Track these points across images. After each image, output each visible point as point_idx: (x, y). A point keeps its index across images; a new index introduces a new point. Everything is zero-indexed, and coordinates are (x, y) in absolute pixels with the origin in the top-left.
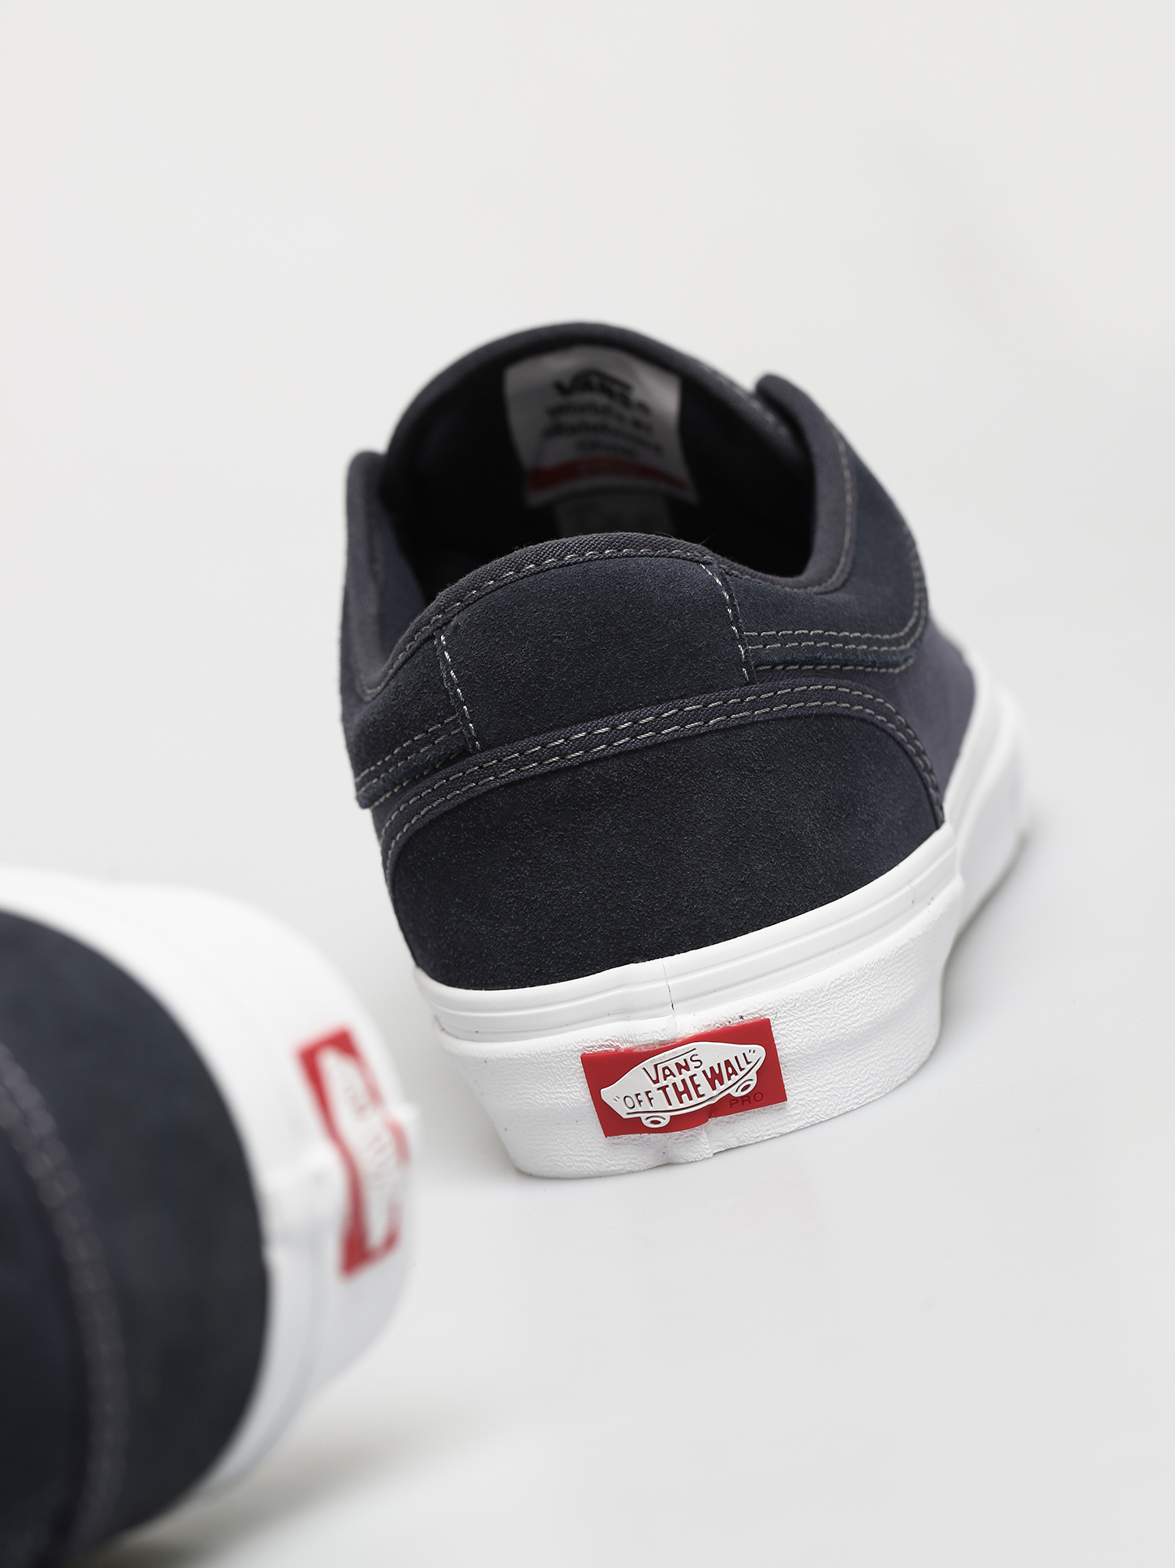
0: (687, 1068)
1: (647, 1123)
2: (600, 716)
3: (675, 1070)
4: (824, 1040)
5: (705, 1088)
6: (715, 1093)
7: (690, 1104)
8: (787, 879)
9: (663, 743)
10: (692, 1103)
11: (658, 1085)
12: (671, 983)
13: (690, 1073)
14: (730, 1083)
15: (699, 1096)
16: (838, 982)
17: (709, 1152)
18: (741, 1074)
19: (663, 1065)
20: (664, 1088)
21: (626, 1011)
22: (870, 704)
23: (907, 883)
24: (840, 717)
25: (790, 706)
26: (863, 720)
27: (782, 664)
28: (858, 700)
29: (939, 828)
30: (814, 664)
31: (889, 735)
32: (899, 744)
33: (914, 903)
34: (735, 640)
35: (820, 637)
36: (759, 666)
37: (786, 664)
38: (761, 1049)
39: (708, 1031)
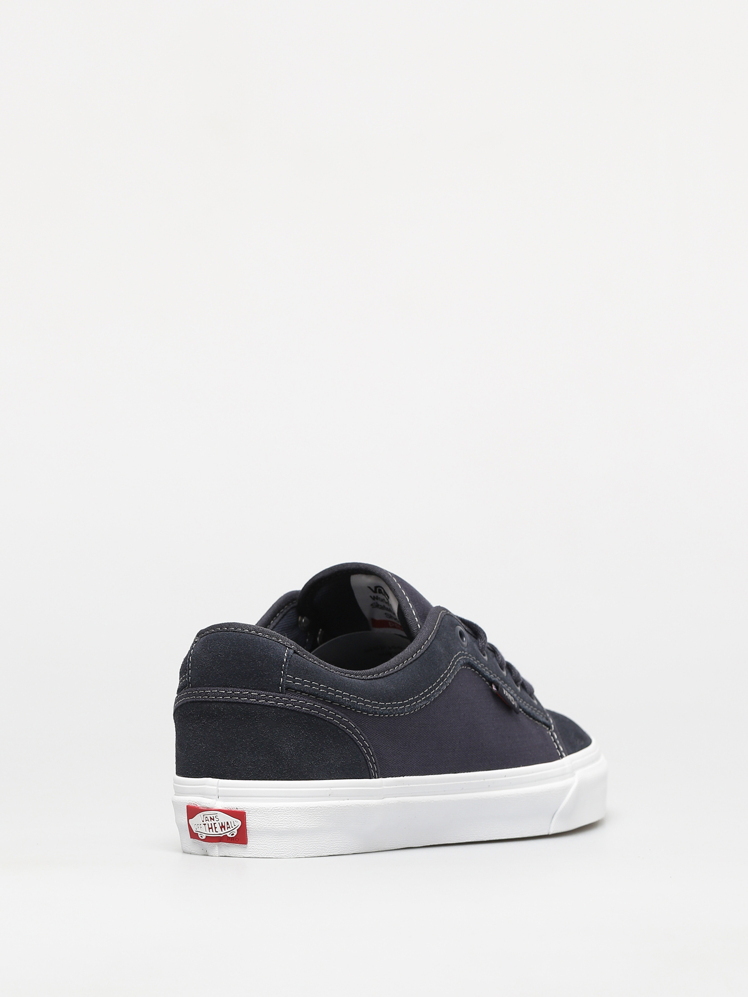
0: (213, 820)
1: (199, 836)
2: (224, 687)
3: (209, 819)
4: (265, 828)
5: (218, 829)
6: (222, 833)
7: (212, 833)
8: (272, 767)
9: (239, 703)
10: (213, 833)
11: (204, 823)
12: (219, 789)
13: (214, 822)
14: (228, 831)
15: (216, 832)
16: (276, 809)
17: (217, 854)
18: (232, 829)
19: (206, 816)
20: (205, 824)
21: (203, 794)
22: (338, 719)
23: (329, 787)
24: (318, 718)
25: (294, 706)
26: (331, 723)
27: (300, 692)
28: (331, 716)
29: (370, 778)
30: (316, 696)
31: (347, 734)
32: (352, 739)
33: (330, 796)
34: (281, 676)
35: (323, 688)
36: (288, 689)
37: (302, 692)
38: (240, 822)
39: (224, 809)
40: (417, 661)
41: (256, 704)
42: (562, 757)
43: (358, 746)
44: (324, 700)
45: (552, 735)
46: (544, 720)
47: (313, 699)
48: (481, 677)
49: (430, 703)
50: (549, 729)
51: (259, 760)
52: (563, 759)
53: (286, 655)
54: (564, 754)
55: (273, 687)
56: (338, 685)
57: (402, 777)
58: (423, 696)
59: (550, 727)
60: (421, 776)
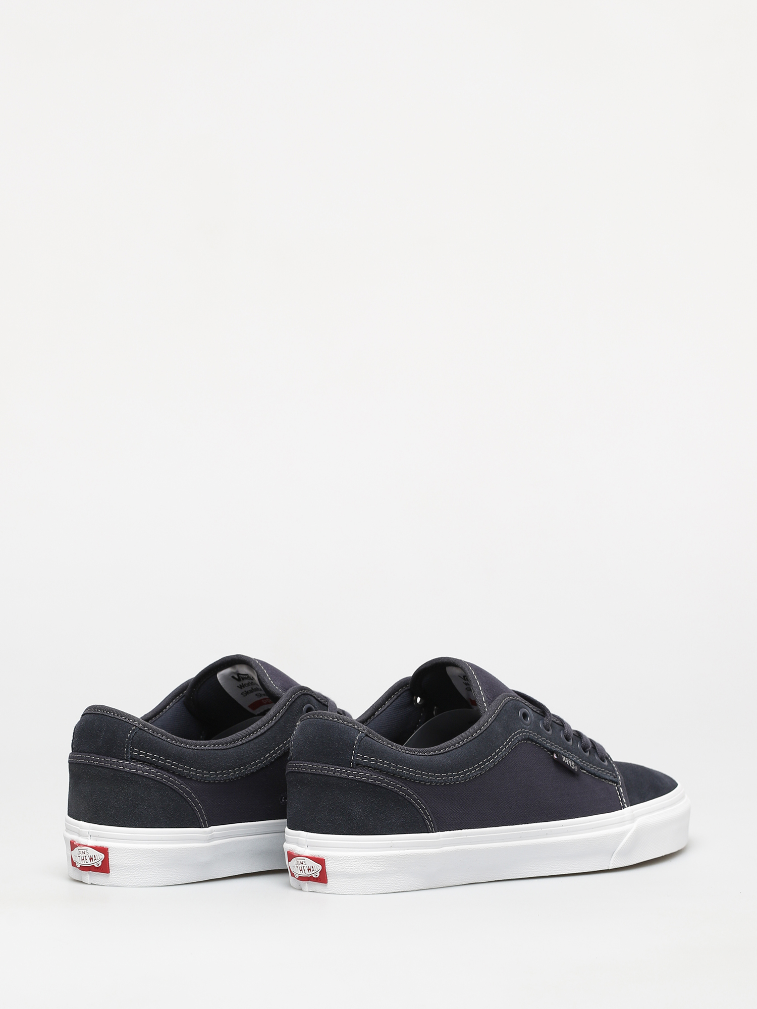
0: (303, 864)
1: (295, 875)
2: (312, 762)
3: (301, 863)
4: (340, 871)
5: (307, 871)
6: (309, 874)
7: (303, 874)
8: (344, 824)
9: (322, 775)
11: (298, 866)
12: (308, 840)
13: (304, 866)
14: (313, 873)
15: (305, 873)
16: (347, 857)
17: (307, 890)
18: (316, 871)
19: (299, 860)
21: (298, 843)
22: (398, 788)
23: (390, 841)
24: (381, 787)
25: (362, 778)
26: (393, 791)
27: (367, 767)
28: (392, 785)
29: (428, 833)
30: (381, 771)
31: (406, 799)
32: (411, 803)
33: (391, 847)
34: (352, 755)
35: (386, 764)
36: (358, 765)
37: (369, 767)
38: (321, 868)
39: (310, 856)
40: (476, 740)
41: (333, 776)
42: (624, 807)
43: (416, 808)
44: (387, 773)
45: (619, 790)
46: (611, 778)
47: (378, 773)
48: (543, 749)
49: (485, 772)
50: (617, 785)
51: (335, 819)
52: (625, 809)
53: (357, 738)
54: (625, 805)
55: (346, 763)
56: (398, 761)
57: (460, 830)
58: (477, 767)
59: (617, 783)
60: (479, 829)
